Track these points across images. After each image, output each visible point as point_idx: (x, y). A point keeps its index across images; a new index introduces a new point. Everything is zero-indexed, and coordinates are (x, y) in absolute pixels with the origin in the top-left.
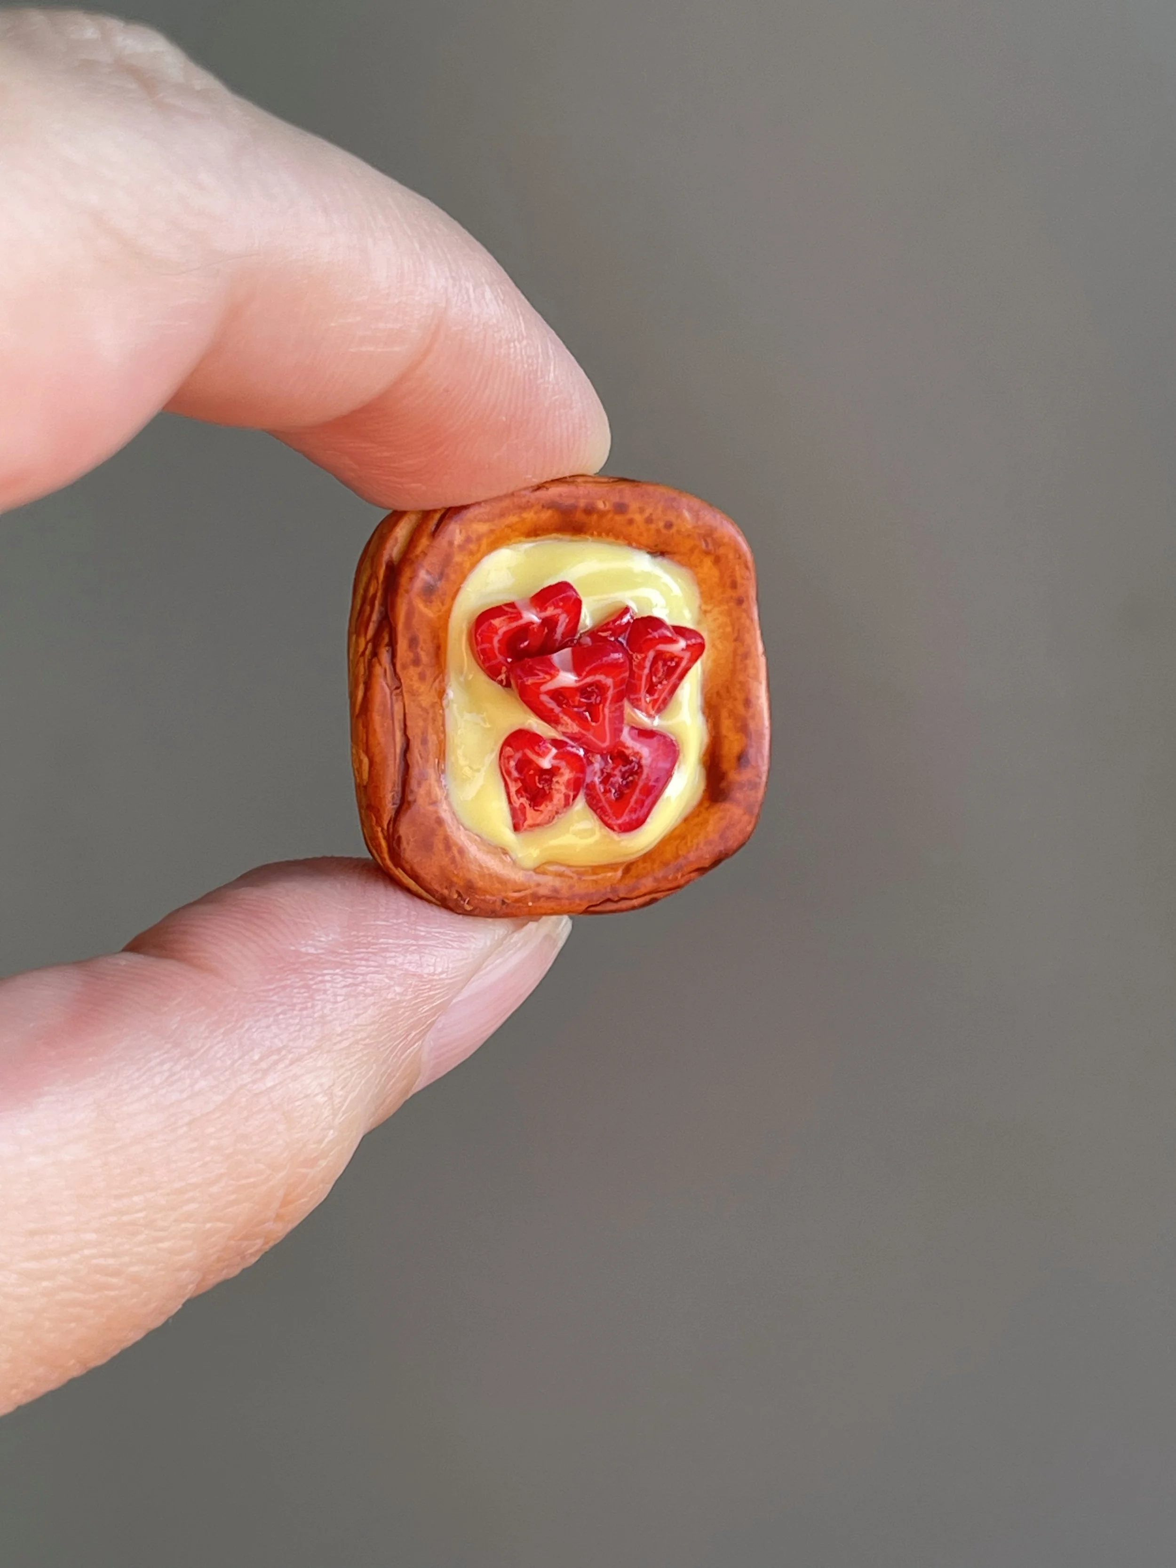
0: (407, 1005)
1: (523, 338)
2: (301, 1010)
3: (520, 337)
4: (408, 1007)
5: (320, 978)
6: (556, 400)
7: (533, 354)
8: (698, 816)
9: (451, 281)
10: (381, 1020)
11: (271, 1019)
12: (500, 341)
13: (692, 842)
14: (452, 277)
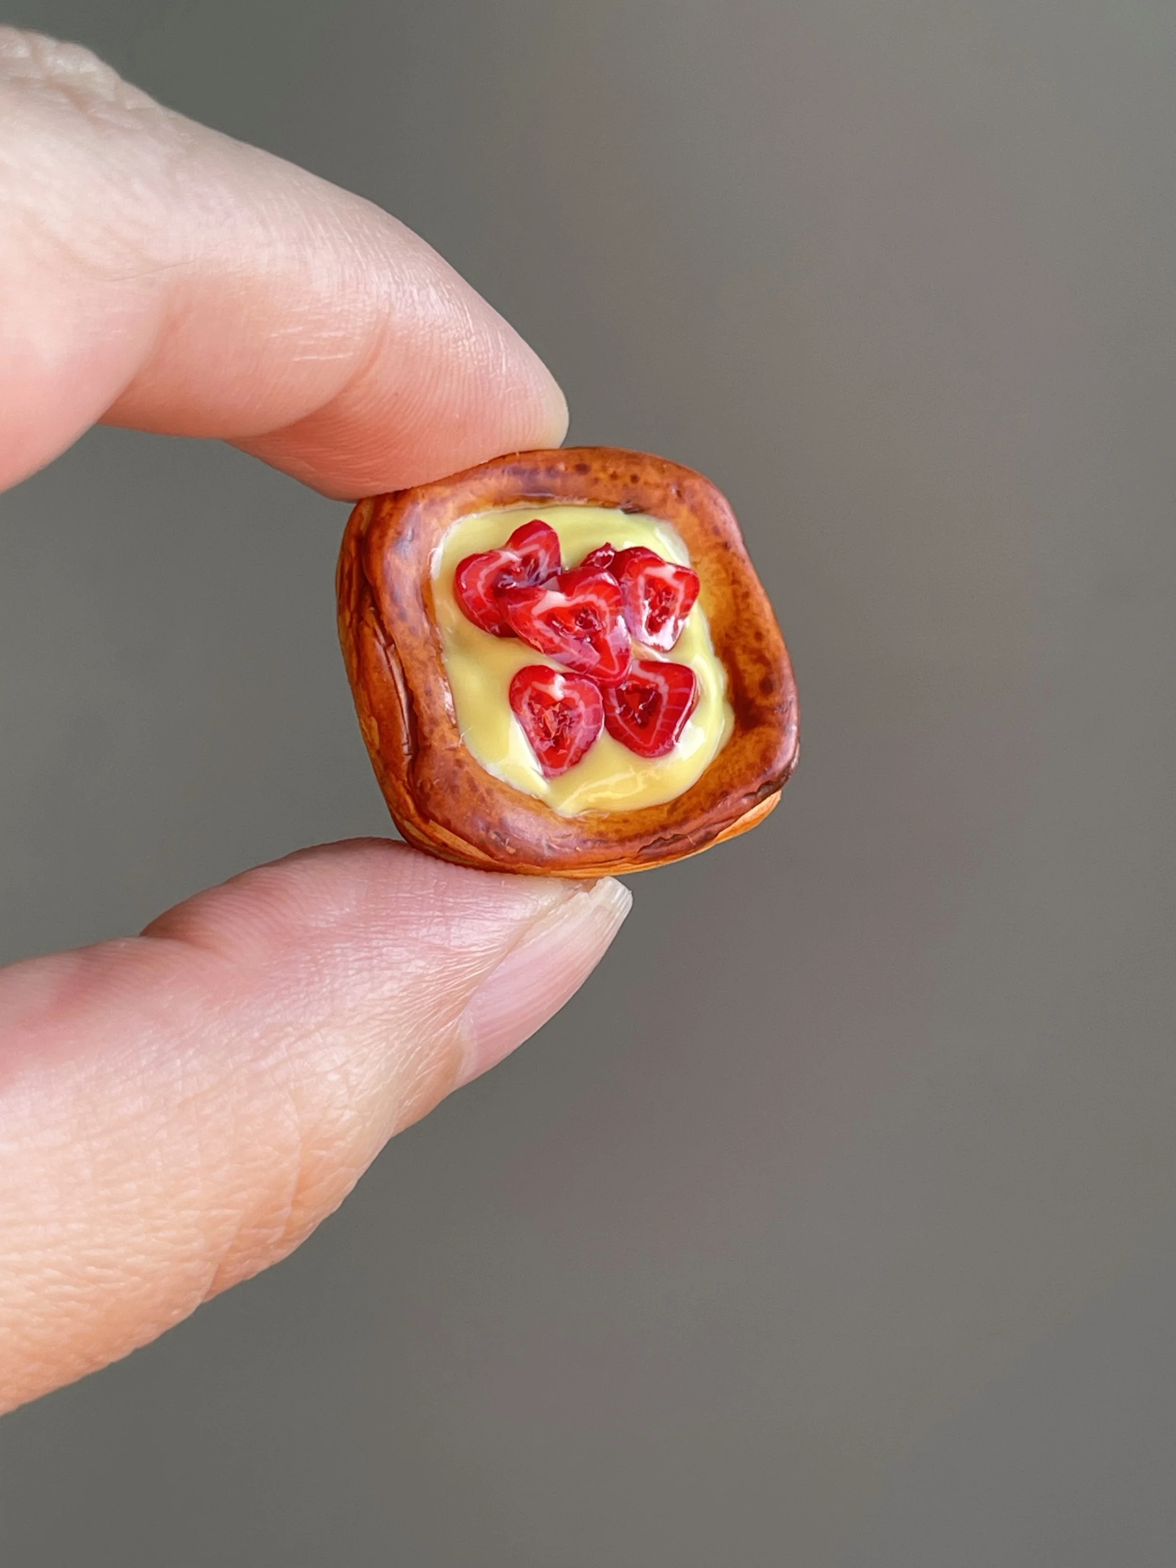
0: (431, 979)
1: (471, 336)
2: (308, 985)
3: (468, 335)
4: (433, 981)
5: (329, 953)
6: (510, 392)
7: (483, 349)
8: (734, 746)
9: (394, 286)
10: (401, 995)
11: (273, 995)
12: (448, 341)
13: (733, 769)
14: (396, 283)
